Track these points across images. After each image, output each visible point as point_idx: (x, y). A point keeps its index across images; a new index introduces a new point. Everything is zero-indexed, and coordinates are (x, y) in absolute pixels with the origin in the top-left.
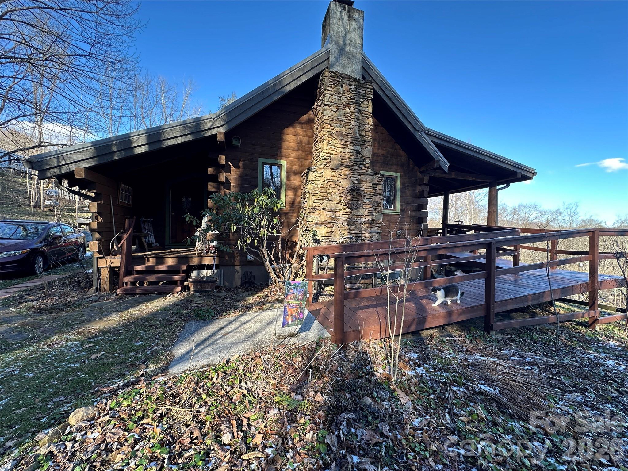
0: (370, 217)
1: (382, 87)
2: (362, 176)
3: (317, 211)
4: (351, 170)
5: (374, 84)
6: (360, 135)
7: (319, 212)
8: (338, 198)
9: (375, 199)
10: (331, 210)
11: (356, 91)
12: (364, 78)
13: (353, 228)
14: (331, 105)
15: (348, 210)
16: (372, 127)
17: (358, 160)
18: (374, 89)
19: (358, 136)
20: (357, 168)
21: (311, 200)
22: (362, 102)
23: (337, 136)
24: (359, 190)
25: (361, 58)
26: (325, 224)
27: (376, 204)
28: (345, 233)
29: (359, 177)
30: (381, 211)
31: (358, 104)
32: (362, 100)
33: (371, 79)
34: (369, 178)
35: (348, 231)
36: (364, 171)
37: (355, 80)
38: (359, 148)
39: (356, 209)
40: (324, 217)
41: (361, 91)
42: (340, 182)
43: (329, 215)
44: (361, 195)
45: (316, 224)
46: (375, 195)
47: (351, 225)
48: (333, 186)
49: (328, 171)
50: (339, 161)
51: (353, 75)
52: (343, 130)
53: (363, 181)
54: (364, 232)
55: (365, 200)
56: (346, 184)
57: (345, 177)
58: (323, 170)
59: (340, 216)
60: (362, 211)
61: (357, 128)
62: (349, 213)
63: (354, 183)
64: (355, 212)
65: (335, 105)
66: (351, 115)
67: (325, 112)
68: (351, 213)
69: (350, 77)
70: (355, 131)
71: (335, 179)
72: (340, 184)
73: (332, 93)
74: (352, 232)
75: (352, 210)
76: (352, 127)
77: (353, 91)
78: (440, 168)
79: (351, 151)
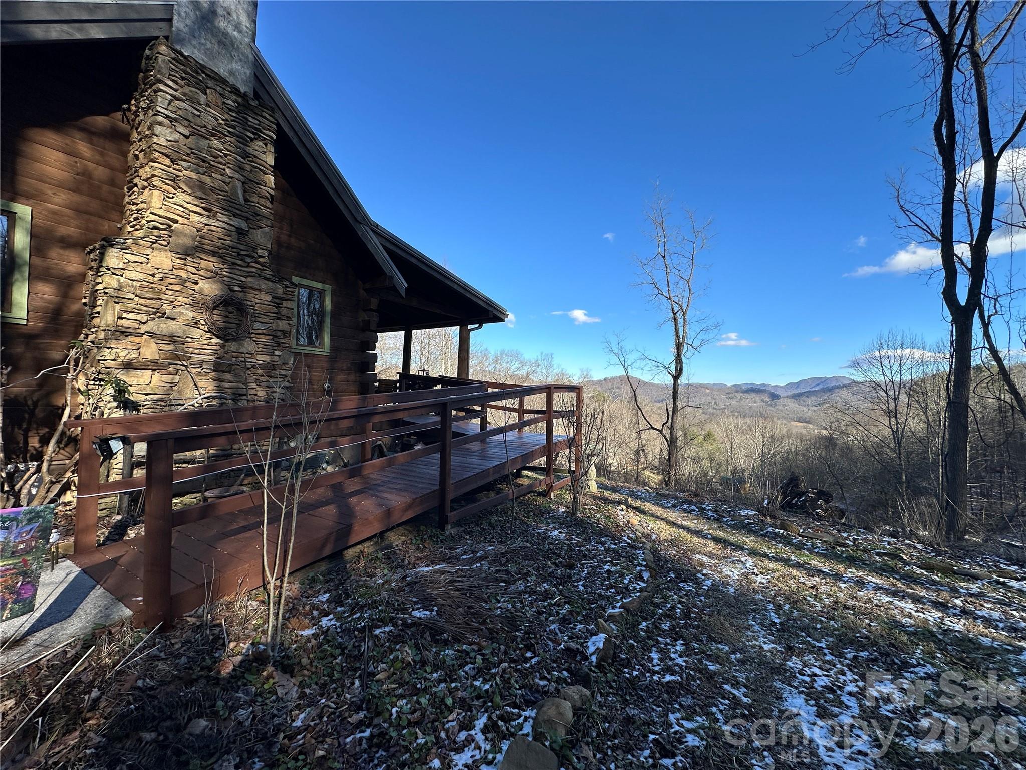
0: (267, 358)
1: (296, 128)
2: (249, 279)
3: (130, 339)
4: (224, 263)
5: (278, 115)
6: (246, 200)
7: (137, 340)
8: (191, 315)
9: (278, 326)
10: (172, 338)
11: (238, 113)
12: (257, 96)
13: (228, 377)
14: (176, 120)
15: (215, 341)
16: (273, 193)
17: (242, 247)
18: (278, 125)
19: (243, 202)
20: (239, 262)
21: (110, 312)
22: (252, 140)
23: (190, 188)
24: (241, 304)
25: (251, 56)
26: (154, 366)
27: (279, 333)
28: (208, 386)
29: (243, 279)
30: (290, 347)
31: (243, 141)
32: (252, 136)
33: (272, 105)
34: (264, 285)
35: (216, 383)
36: (254, 270)
37: (236, 91)
38: (244, 225)
39: (235, 340)
40: (150, 351)
41: (250, 119)
42: (196, 283)
43: (165, 347)
44: (247, 314)
45: (128, 366)
46: (278, 319)
47: (224, 372)
48: (178, 288)
49: (164, 254)
50: (194, 239)
51: (231, 80)
52: (207, 180)
53: (252, 288)
54: (254, 385)
55: (256, 325)
56: (209, 288)
57: (209, 274)
58: (148, 251)
59: (196, 351)
60: (249, 346)
61: (239, 185)
62: (218, 348)
63: (232, 291)
64: (233, 346)
65: (186, 123)
66: (226, 155)
67: (158, 129)
68: (223, 347)
69: (223, 81)
70: (234, 188)
71: (184, 274)
72: (196, 287)
73: (177, 94)
74: (226, 385)
75: (227, 341)
76: (228, 180)
77: (230, 110)
78: (394, 289)
79: (225, 225)
